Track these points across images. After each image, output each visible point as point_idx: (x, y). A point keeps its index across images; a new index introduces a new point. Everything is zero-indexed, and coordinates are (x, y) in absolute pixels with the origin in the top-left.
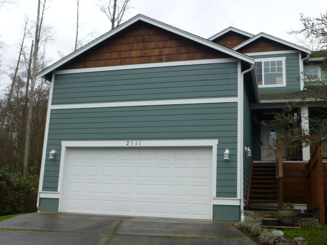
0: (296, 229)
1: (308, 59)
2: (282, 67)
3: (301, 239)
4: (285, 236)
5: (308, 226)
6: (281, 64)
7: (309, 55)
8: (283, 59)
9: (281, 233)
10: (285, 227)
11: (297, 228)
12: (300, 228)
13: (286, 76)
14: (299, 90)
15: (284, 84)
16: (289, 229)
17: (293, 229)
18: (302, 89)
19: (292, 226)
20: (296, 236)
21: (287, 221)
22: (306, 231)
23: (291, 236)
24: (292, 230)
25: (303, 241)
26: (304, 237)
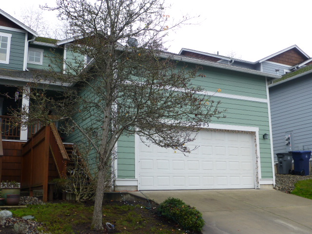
0: (22, 208)
1: (33, 41)
2: (7, 44)
3: (30, 217)
4: (14, 216)
5: (33, 204)
6: (7, 41)
7: (35, 38)
8: (9, 36)
9: (9, 213)
10: (11, 207)
11: (23, 206)
12: (26, 206)
13: (10, 54)
14: (21, 70)
15: (7, 62)
16: (15, 208)
17: (19, 208)
18: (24, 70)
19: (17, 204)
20: (25, 215)
21: (12, 200)
22: (32, 210)
23: (19, 216)
24: (17, 210)
25: (33, 220)
26: (33, 216)
